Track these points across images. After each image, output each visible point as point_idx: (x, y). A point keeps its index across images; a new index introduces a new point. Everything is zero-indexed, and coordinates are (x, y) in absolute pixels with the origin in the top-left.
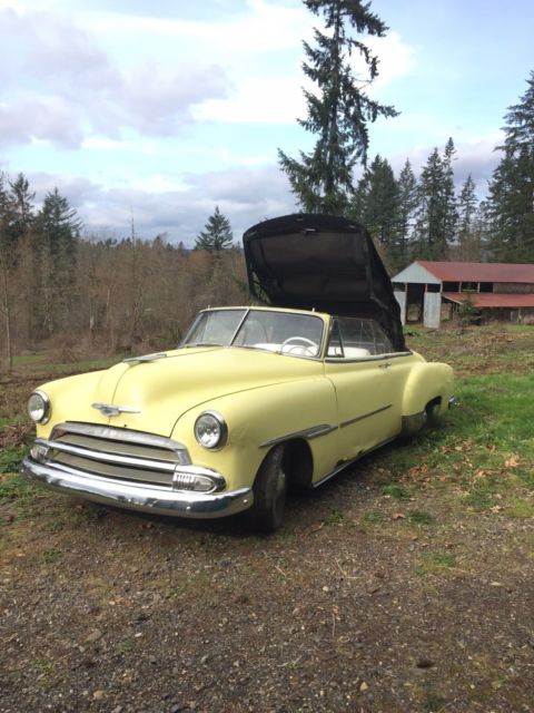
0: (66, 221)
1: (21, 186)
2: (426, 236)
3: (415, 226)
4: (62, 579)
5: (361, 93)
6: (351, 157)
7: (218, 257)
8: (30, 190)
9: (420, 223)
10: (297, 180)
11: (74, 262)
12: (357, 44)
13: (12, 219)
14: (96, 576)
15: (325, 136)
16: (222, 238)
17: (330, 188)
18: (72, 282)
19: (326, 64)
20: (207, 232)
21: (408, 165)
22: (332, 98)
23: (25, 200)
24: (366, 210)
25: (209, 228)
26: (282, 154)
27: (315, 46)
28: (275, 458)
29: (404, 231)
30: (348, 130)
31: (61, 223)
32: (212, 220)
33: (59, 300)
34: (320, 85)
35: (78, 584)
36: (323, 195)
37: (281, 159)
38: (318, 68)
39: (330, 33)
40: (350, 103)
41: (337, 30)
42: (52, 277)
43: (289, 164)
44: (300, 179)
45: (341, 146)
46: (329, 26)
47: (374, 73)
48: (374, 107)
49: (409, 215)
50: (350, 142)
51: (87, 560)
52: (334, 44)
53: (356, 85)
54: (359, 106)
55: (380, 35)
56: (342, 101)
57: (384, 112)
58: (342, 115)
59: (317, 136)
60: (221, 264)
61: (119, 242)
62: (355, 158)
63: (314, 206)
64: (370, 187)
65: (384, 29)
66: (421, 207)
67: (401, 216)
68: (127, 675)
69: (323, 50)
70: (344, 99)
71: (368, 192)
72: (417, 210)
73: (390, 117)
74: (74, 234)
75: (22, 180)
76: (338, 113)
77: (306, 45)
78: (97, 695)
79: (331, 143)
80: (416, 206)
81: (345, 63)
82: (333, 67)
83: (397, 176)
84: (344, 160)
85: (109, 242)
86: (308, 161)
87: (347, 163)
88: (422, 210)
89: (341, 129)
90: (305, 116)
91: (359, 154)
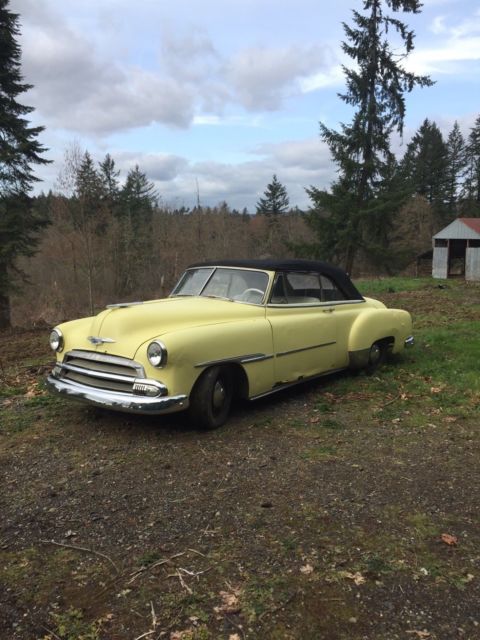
0: (146, 194)
1: (108, 165)
2: (475, 193)
3: (463, 185)
4: (57, 451)
5: (398, 66)
6: (388, 125)
7: (275, 220)
8: (116, 168)
9: (468, 181)
10: (337, 150)
11: (151, 229)
12: (393, 21)
13: (102, 194)
14: (78, 451)
15: (364, 109)
16: (279, 203)
17: (369, 155)
18: (150, 246)
19: (365, 42)
20: (266, 198)
21: (456, 127)
22: (370, 72)
23: (112, 177)
24: (414, 172)
25: (267, 194)
26: (323, 127)
27: (355, 26)
28: (210, 375)
29: (453, 190)
30: (385, 101)
31: (141, 196)
32: (270, 187)
33: (139, 261)
34: (359, 62)
35: (65, 455)
36: (362, 161)
37: (322, 132)
38: (357, 47)
39: (367, 14)
40: (388, 76)
41: (375, 10)
42: (132, 242)
43: (330, 136)
44: (341, 149)
45: (378, 116)
46: (367, 7)
47: (410, 47)
48: (410, 77)
49: (457, 174)
50: (388, 111)
51: (77, 442)
52: (371, 24)
53: (393, 59)
54: (397, 78)
55: (415, 12)
56: (379, 75)
57: (420, 82)
58: (379, 88)
59: (357, 109)
60: (278, 226)
61: (191, 210)
62: (391, 126)
63: (353, 172)
64: (419, 150)
65: (418, 6)
66: (469, 166)
67: (450, 175)
68: (74, 501)
69: (361, 29)
70: (382, 73)
71: (416, 154)
72: (465, 169)
73: (425, 87)
74: (153, 204)
75: (109, 160)
76: (376, 86)
77: (346, 26)
78: (51, 510)
79: (370, 113)
80: (464, 165)
81: (382, 40)
82: (371, 45)
83: (445, 139)
84: (382, 128)
85: (183, 210)
86: (348, 132)
87: (384, 131)
88: (470, 169)
89: (378, 101)
90: (345, 91)
91: (395, 123)
